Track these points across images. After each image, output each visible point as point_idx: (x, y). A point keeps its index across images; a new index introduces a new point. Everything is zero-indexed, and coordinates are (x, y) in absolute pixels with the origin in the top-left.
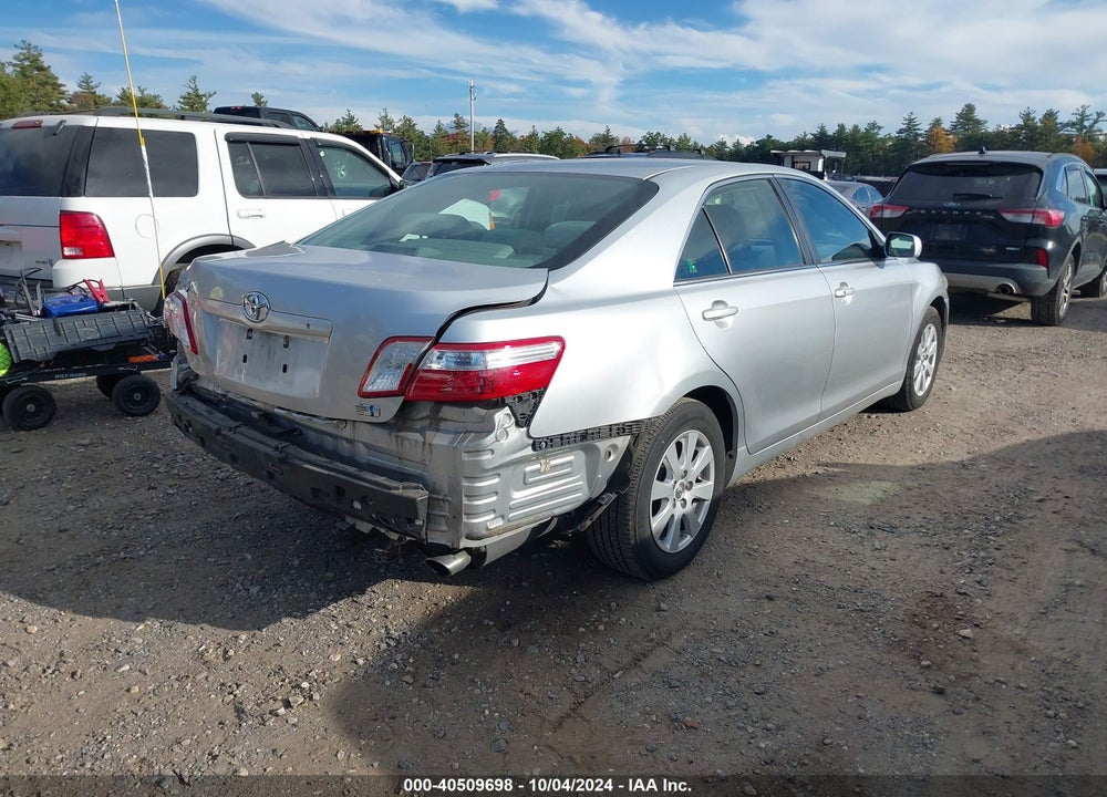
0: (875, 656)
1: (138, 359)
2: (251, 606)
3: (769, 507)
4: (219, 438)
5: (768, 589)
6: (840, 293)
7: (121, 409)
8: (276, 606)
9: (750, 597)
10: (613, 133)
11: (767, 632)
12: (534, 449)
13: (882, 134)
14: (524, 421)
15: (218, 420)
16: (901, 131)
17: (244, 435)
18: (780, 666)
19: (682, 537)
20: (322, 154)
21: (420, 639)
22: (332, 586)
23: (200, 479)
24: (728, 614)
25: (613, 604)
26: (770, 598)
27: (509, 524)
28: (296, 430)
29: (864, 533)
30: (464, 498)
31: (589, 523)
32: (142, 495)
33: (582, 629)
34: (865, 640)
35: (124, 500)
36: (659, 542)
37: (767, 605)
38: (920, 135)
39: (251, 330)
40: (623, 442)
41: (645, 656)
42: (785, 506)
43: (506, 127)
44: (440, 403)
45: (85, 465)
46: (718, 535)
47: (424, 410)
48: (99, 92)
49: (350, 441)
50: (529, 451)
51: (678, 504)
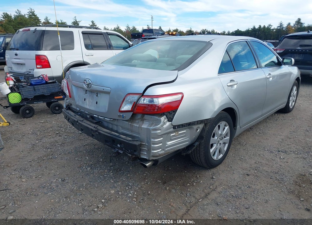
0: (285, 196)
1: (57, 97)
2: (88, 174)
3: (246, 144)
4: (78, 123)
5: (247, 172)
6: (268, 77)
7: (53, 112)
8: (95, 174)
9: (241, 174)
10: (193, 30)
11: (248, 186)
12: (174, 129)
13: (272, 28)
14: (170, 120)
15: (77, 118)
16: (278, 27)
17: (85, 123)
18: (253, 199)
19: (219, 155)
20: (109, 37)
21: (138, 186)
22: (112, 168)
23: (74, 133)
24: (235, 180)
25: (198, 176)
26: (248, 175)
27: (166, 152)
28: (100, 121)
29: (277, 153)
30: (151, 144)
31: (191, 151)
32: (58, 138)
33: (188, 184)
34: (281, 190)
35: (52, 140)
36: (212, 157)
37: (247, 177)
38: (284, 28)
39: (86, 91)
40: (201, 126)
41: (209, 194)
42: (251, 144)
43: (162, 29)
44: (144, 114)
45: (42, 129)
46: (230, 154)
47: (139, 116)
48: (50, 21)
49: (117, 126)
50: (172, 129)
51: (219, 145)
